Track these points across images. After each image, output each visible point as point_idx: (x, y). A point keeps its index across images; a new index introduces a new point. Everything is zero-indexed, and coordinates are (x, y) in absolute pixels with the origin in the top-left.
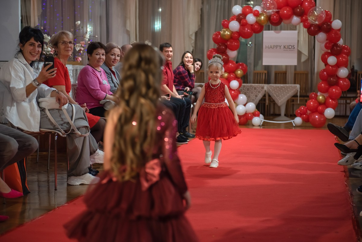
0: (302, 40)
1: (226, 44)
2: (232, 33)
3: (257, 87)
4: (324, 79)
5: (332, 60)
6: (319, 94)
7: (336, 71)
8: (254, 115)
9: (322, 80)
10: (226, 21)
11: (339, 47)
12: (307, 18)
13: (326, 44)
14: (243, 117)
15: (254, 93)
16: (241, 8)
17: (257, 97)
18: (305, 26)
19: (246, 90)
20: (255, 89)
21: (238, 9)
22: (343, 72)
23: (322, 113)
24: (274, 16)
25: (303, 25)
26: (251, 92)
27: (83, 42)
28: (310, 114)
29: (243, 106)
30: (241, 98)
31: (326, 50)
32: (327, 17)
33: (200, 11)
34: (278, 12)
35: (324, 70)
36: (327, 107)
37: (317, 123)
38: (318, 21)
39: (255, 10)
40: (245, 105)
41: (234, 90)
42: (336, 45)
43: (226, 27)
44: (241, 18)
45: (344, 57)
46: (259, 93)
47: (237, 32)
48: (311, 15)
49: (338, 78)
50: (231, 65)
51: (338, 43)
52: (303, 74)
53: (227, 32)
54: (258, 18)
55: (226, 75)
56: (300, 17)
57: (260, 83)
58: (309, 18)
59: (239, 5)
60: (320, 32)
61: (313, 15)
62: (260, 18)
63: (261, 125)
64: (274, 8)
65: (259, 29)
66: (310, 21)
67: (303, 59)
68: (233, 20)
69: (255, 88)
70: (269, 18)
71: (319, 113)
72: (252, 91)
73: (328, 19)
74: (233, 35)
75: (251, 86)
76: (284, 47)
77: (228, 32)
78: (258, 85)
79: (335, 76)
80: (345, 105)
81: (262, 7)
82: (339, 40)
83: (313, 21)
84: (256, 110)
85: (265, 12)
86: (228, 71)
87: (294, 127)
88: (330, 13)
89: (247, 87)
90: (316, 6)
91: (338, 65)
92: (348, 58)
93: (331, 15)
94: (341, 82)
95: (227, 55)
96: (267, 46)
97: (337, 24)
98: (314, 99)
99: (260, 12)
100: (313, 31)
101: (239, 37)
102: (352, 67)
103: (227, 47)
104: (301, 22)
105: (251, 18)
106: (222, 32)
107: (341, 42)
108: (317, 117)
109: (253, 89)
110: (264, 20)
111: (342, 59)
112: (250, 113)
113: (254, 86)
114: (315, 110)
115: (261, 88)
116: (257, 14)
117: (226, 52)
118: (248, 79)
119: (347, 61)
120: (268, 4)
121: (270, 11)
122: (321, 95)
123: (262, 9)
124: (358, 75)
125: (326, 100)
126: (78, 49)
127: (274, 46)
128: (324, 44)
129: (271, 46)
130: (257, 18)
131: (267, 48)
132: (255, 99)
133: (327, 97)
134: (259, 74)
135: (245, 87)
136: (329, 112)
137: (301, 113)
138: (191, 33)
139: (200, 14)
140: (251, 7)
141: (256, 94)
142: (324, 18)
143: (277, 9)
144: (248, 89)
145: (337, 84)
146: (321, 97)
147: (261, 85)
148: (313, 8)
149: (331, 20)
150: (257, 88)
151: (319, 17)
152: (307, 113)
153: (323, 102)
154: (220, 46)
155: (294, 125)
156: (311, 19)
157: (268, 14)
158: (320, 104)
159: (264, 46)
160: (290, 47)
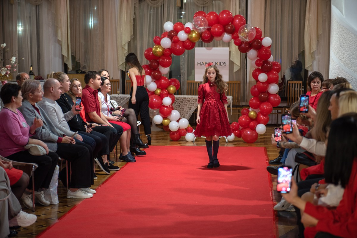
0: (234, 50)
1: (158, 60)
2: (164, 50)
3: (190, 99)
4: (255, 95)
5: (263, 77)
6: (250, 109)
7: (267, 88)
8: (187, 130)
9: (253, 96)
10: (158, 37)
11: (270, 65)
12: (238, 35)
13: (257, 61)
14: (177, 133)
15: (187, 105)
16: (173, 24)
17: (190, 109)
18: (236, 44)
19: (180, 102)
20: (188, 102)
21: (169, 26)
22: (274, 89)
23: (253, 129)
24: (205, 34)
25: (234, 42)
26: (185, 105)
27: (8, 65)
28: (242, 129)
29: (176, 122)
30: (174, 114)
31: (257, 67)
32: (258, 34)
33: (132, 21)
34: (209, 29)
35: (255, 87)
36: (259, 123)
37: (249, 139)
38: (249, 38)
39: (186, 28)
40: (178, 121)
41: (167, 107)
42: (267, 62)
43: (158, 43)
44: (172, 35)
45: (275, 74)
46: (192, 105)
47: (169, 49)
48: (242, 32)
49: (269, 94)
50: (164, 82)
51: (268, 60)
52: (236, 83)
53: (158, 49)
54: (190, 35)
55: (159, 91)
56: (231, 35)
57: (193, 95)
58: (240, 35)
59: (171, 21)
60: (251, 49)
61: (244, 33)
62: (191, 34)
63: (194, 141)
64: (205, 26)
65: (191, 46)
66: (241, 39)
67: (235, 69)
68: (164, 36)
69: (188, 100)
70: (200, 35)
71: (251, 129)
72: (185, 103)
73: (259, 37)
74: (164, 52)
75: (184, 99)
76: (216, 64)
77: (160, 49)
78: (191, 98)
79: (266, 92)
80: (276, 115)
81: (194, 24)
82: (269, 57)
83: (244, 38)
84: (190, 126)
85: (196, 29)
86: (160, 88)
87: (227, 142)
88: (260, 30)
89: (180, 100)
90: (247, 23)
91: (269, 82)
92: (278, 75)
93: (261, 32)
94: (272, 98)
95: (159, 72)
96: (199, 63)
97: (267, 41)
98: (245, 115)
99: (191, 30)
100: (244, 48)
101: (171, 54)
102: (283, 77)
103: (159, 63)
104: (232, 39)
105: (182, 36)
106: (154, 49)
107: (271, 59)
108: (249, 132)
109: (187, 101)
110: (195, 37)
111: (273, 76)
112: (183, 129)
113: (187, 99)
114: (246, 126)
115: (194, 101)
116: (188, 31)
117: (159, 69)
118: (182, 89)
119: (278, 77)
120: (199, 22)
121: (202, 28)
122: (252, 111)
123: (194, 27)
124: (289, 84)
125: (257, 115)
126: (3, 73)
127: (206, 63)
128: (254, 61)
129: (203, 62)
130: (188, 35)
131: (199, 65)
132: (188, 111)
133: (258, 112)
134: (192, 84)
135: (178, 99)
136: (261, 128)
137: (234, 129)
138: (123, 43)
139: (132, 24)
140: (182, 24)
141: (189, 107)
142: (254, 36)
143: (208, 26)
144: (182, 102)
145: (267, 100)
146: (252, 113)
147: (194, 97)
148: (244, 25)
149: (262, 37)
150: (190, 101)
151: (249, 35)
152: (239, 129)
153: (254, 117)
154: (152, 62)
155: (227, 141)
156: (242, 36)
157: (200, 31)
158: (251, 119)
159: (196, 63)
160: (222, 64)
